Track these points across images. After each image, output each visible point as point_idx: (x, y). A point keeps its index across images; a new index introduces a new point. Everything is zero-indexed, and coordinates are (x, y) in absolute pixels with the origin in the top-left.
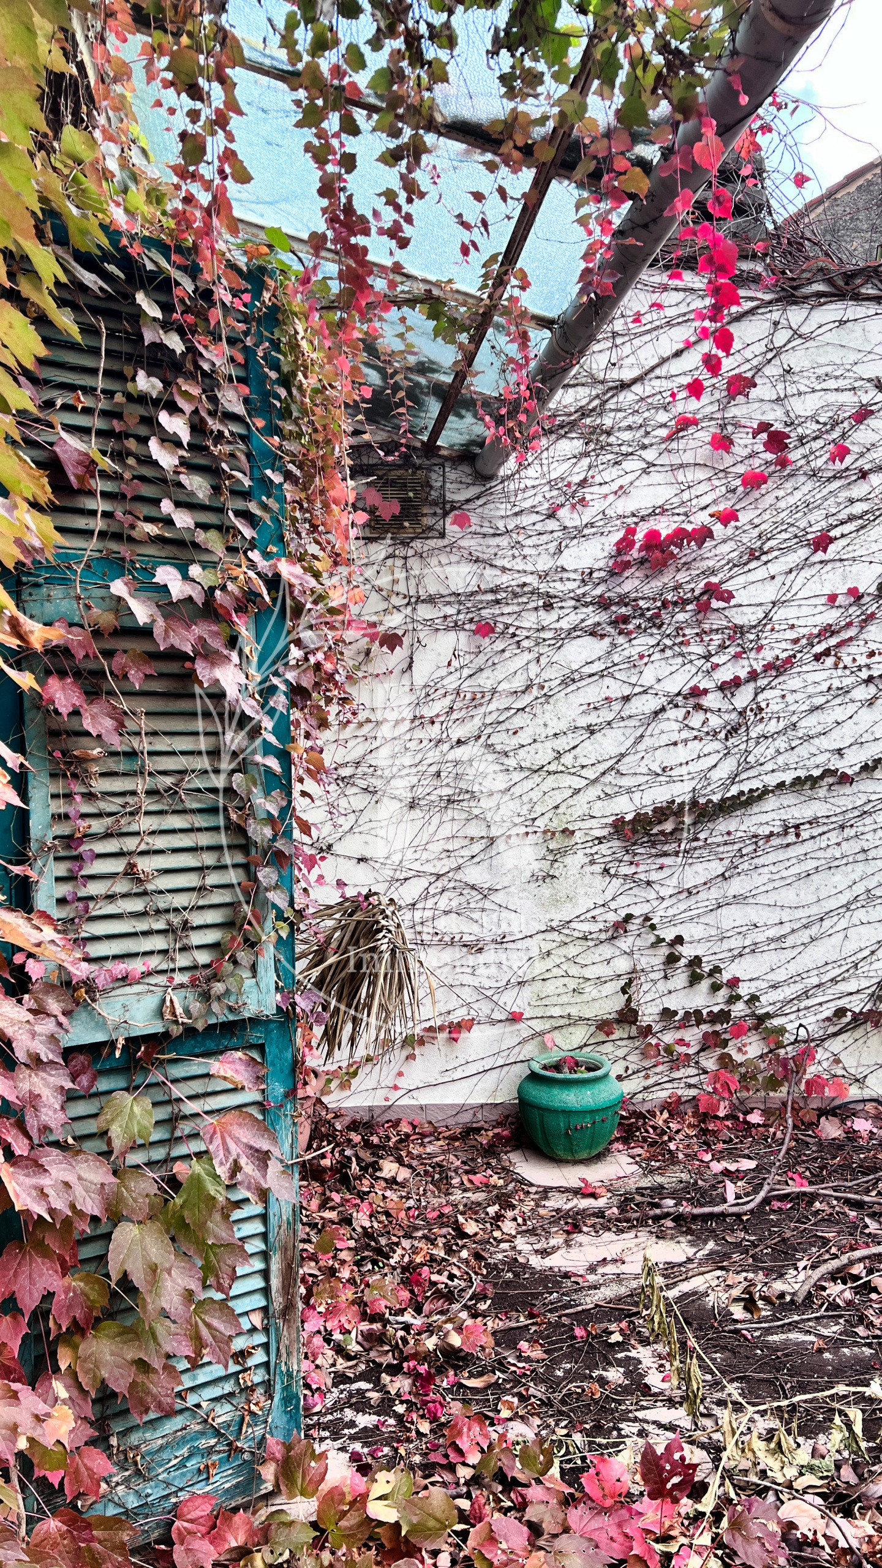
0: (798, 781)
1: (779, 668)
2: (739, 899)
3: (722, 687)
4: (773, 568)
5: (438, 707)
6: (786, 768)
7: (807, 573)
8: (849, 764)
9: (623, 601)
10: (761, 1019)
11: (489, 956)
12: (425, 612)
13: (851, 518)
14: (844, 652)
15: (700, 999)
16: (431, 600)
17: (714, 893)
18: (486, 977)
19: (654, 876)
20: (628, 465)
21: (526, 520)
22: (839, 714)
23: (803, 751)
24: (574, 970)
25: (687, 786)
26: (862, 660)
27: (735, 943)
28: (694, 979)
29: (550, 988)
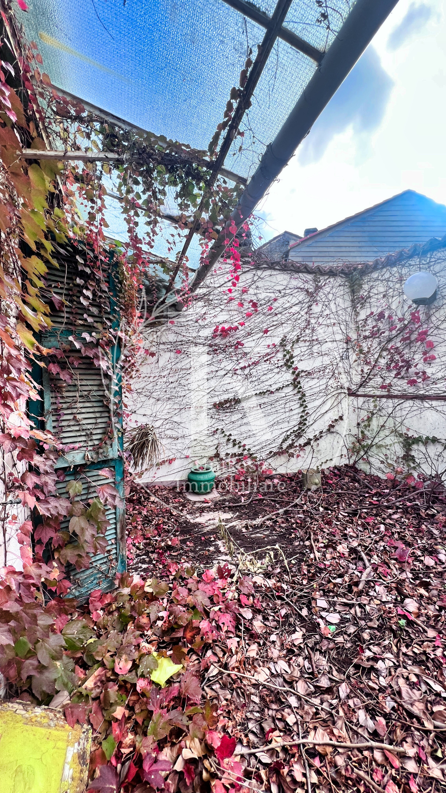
0: (260, 393)
1: (256, 364)
2: (246, 424)
3: (241, 369)
4: (254, 338)
5: (166, 373)
6: (258, 389)
7: (262, 339)
8: (273, 389)
9: (216, 345)
10: (251, 455)
11: (180, 441)
12: (162, 347)
13: (273, 326)
14: (272, 360)
15: (236, 450)
16: (164, 343)
17: (239, 422)
18: (179, 446)
19: (224, 418)
20: (217, 309)
21: (190, 323)
22: (270, 376)
23: (262, 385)
24: (203, 444)
25: (233, 394)
26: (276, 362)
27: (245, 435)
28: (234, 445)
29: (197, 448)
